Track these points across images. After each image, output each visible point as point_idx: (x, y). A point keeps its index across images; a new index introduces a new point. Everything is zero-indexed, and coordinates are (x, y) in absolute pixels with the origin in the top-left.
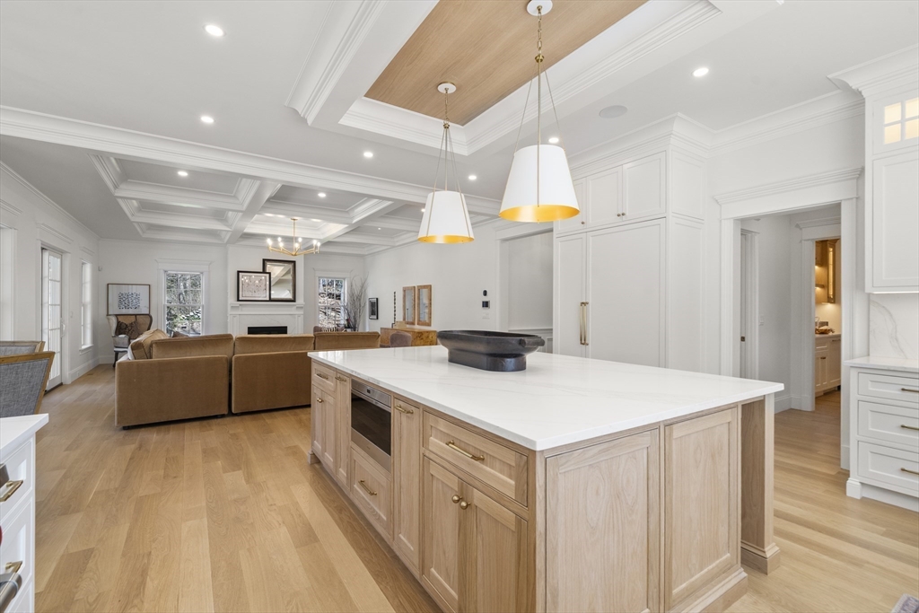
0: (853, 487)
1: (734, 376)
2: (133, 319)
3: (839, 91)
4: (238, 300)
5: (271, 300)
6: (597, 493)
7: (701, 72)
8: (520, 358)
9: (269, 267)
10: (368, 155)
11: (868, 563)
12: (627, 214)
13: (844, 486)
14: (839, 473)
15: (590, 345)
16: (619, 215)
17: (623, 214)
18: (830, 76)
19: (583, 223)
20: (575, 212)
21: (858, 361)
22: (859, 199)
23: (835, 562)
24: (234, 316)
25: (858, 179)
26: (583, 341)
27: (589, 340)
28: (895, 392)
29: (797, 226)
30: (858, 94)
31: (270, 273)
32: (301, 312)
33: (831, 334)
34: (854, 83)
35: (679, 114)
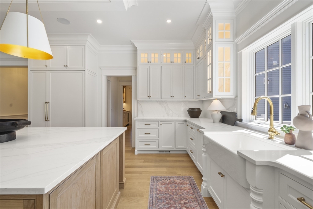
0: (136, 152)
1: (106, 127)
3: (132, 45)
6: (76, 195)
7: (99, 21)
8: (12, 133)
11: (143, 171)
12: (69, 66)
13: (134, 152)
14: (132, 149)
15: (50, 121)
16: (65, 66)
17: (67, 66)
18: (131, 40)
19: (46, 66)
20: (50, 57)
21: (136, 118)
22: (136, 75)
23: (137, 175)
25: (135, 70)
26: (46, 119)
27: (50, 118)
28: (143, 125)
29: (119, 81)
30: (136, 48)
33: (125, 111)
34: (136, 44)
35: (90, 34)
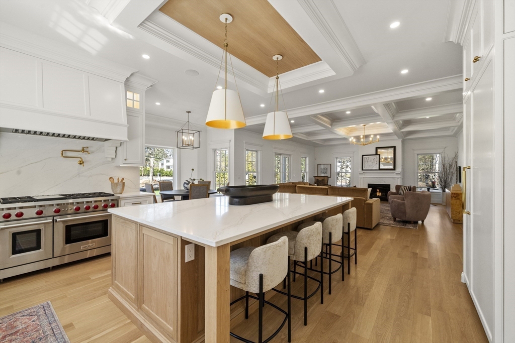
2: (323, 178)
4: (363, 170)
5: (380, 169)
9: (379, 151)
10: (322, 91)
24: (361, 178)
31: (379, 155)
32: (399, 176)
